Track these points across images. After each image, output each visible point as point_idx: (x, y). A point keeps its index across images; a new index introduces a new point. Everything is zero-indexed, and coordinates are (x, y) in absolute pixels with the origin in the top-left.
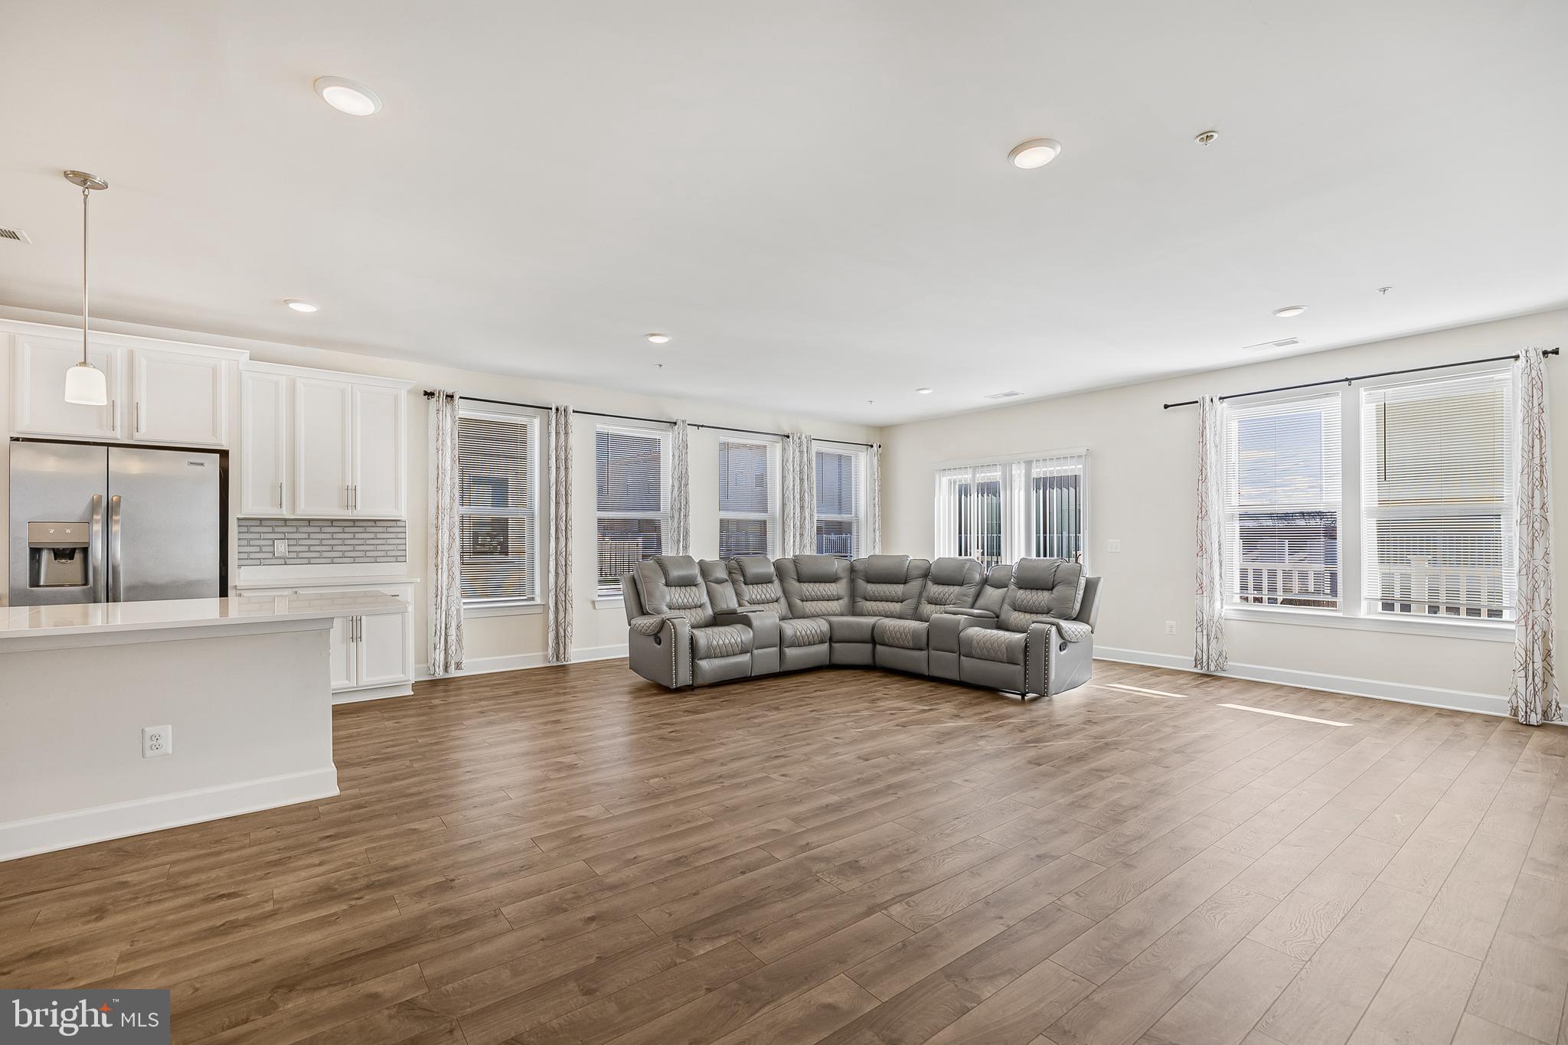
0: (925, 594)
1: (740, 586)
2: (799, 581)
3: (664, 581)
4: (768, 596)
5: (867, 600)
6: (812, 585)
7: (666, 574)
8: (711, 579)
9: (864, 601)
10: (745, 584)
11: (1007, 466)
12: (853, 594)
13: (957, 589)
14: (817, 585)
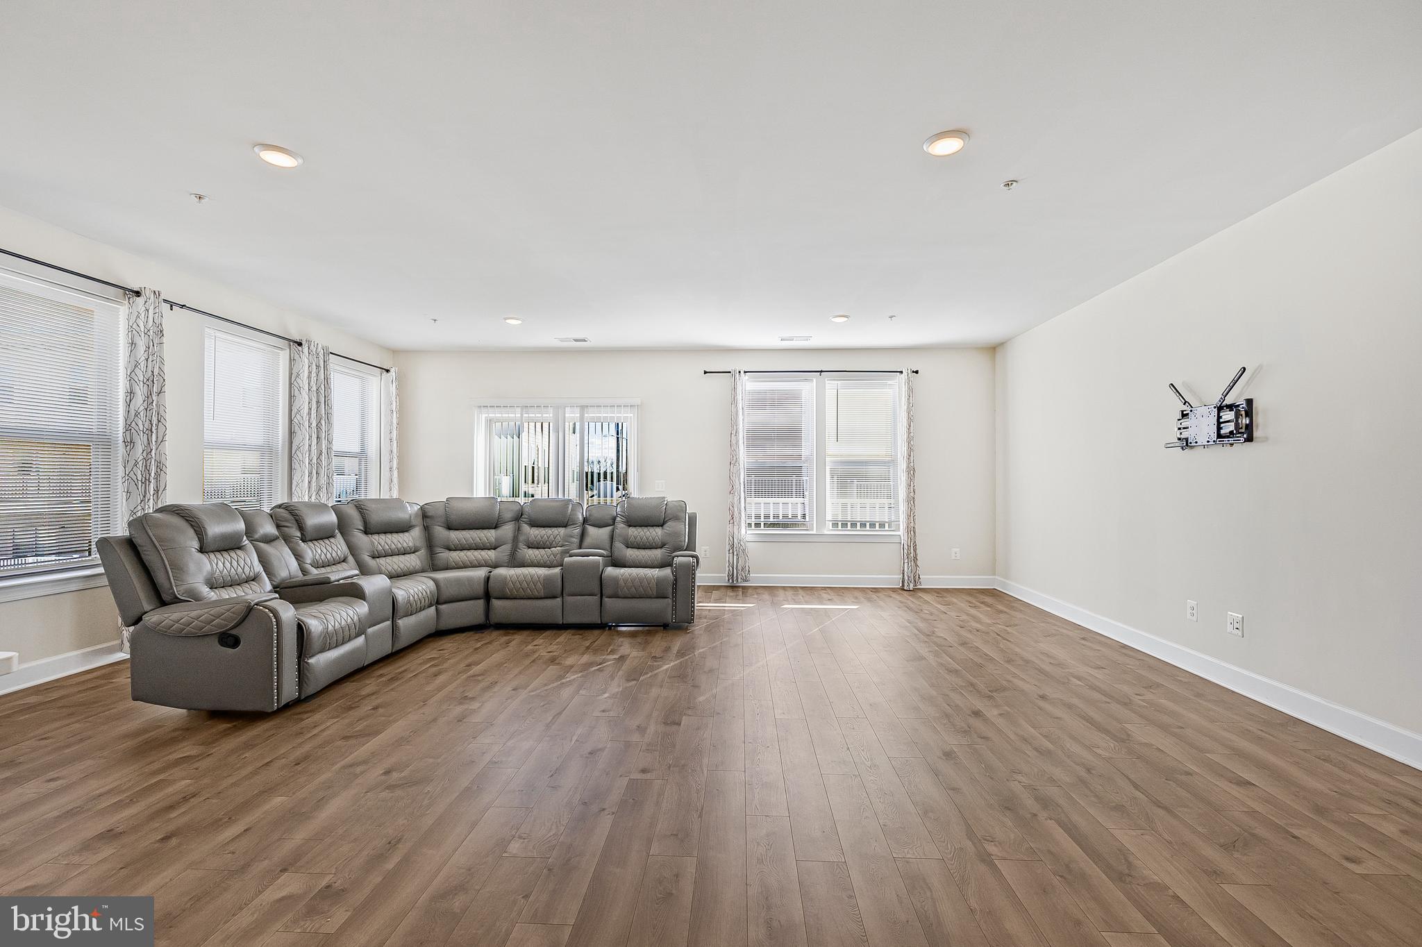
0: (521, 538)
1: (299, 545)
2: (367, 531)
3: (196, 544)
4: (329, 556)
5: (450, 550)
6: (383, 536)
7: (200, 532)
8: (257, 536)
9: (447, 552)
10: (303, 542)
11: (559, 408)
12: (430, 544)
13: (562, 531)
14: (389, 536)
